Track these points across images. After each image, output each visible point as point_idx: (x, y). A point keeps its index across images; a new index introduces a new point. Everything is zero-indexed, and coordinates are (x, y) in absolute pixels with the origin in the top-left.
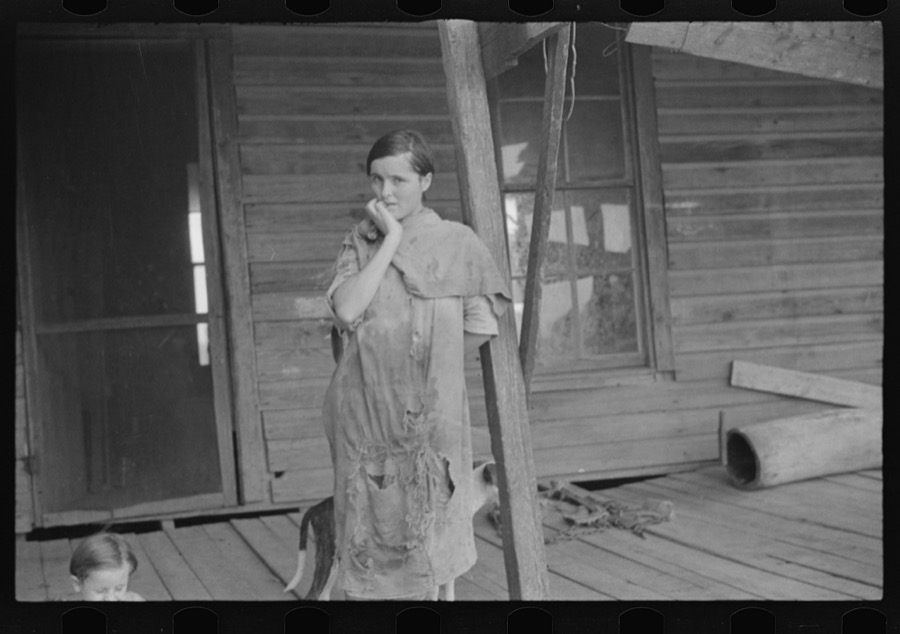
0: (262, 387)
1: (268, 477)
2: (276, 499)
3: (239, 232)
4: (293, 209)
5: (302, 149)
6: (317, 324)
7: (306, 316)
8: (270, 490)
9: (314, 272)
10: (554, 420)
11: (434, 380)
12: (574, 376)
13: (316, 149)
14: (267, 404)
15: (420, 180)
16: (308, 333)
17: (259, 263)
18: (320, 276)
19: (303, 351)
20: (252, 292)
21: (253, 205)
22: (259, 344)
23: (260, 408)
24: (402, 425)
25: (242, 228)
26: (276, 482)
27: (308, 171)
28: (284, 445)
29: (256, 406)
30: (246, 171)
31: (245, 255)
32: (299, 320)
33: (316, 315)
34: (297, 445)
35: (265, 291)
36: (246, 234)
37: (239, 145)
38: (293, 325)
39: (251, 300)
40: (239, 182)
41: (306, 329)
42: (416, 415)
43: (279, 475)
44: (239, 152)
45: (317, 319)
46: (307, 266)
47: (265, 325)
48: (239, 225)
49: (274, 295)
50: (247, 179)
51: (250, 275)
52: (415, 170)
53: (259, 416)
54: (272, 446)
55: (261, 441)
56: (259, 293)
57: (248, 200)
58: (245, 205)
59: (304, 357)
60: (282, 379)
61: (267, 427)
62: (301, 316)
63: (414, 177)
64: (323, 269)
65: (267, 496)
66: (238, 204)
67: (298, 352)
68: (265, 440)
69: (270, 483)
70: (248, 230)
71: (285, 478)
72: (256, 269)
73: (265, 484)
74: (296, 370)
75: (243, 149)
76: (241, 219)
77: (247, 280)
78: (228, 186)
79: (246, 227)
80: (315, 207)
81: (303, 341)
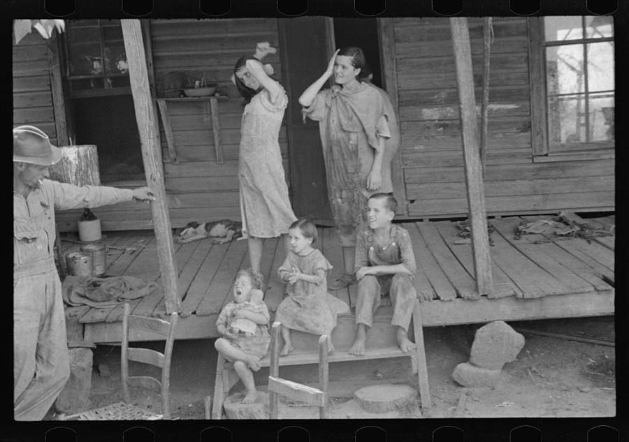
0: (404, 156)
1: (407, 203)
2: (411, 214)
3: (393, 74)
4: (422, 61)
5: (427, 28)
6: (433, 122)
7: (428, 118)
8: (407, 209)
9: (434, 94)
10: (568, 178)
11: (360, 159)
12: (583, 153)
13: (435, 27)
14: (407, 165)
15: (354, 70)
16: (429, 128)
17: (404, 90)
18: (435, 97)
19: (427, 138)
20: (399, 106)
21: (401, 59)
22: (403, 133)
23: (402, 167)
24: (348, 177)
25: (395, 72)
26: (411, 205)
27: (430, 39)
28: (414, 187)
29: (401, 166)
30: (397, 41)
31: (396, 86)
32: (424, 121)
33: (433, 118)
34: (421, 186)
35: (405, 106)
36: (397, 75)
37: (394, 27)
38: (421, 123)
39: (399, 110)
40: (393, 46)
41: (428, 125)
42: (354, 174)
43: (412, 201)
44: (394, 31)
45: (434, 120)
46: (429, 92)
47: (406, 123)
48: (393, 70)
49: (411, 107)
50: (397, 44)
51: (399, 97)
52: (353, 65)
53: (402, 171)
54: (408, 186)
55: (403, 184)
56: (403, 106)
57: (398, 57)
58: (396, 59)
59: (426, 140)
60: (414, 152)
61: (406, 177)
62: (425, 118)
63: (352, 68)
64: (438, 93)
65: (406, 212)
66: (392, 59)
67: (423, 138)
68: (405, 183)
69: (408, 205)
70: (398, 73)
71: (415, 203)
72: (402, 93)
73: (405, 207)
74: (421, 147)
75: (395, 29)
76: (394, 67)
77: (397, 99)
78: (387, 49)
79: (397, 71)
80: (434, 59)
81: (426, 132)
